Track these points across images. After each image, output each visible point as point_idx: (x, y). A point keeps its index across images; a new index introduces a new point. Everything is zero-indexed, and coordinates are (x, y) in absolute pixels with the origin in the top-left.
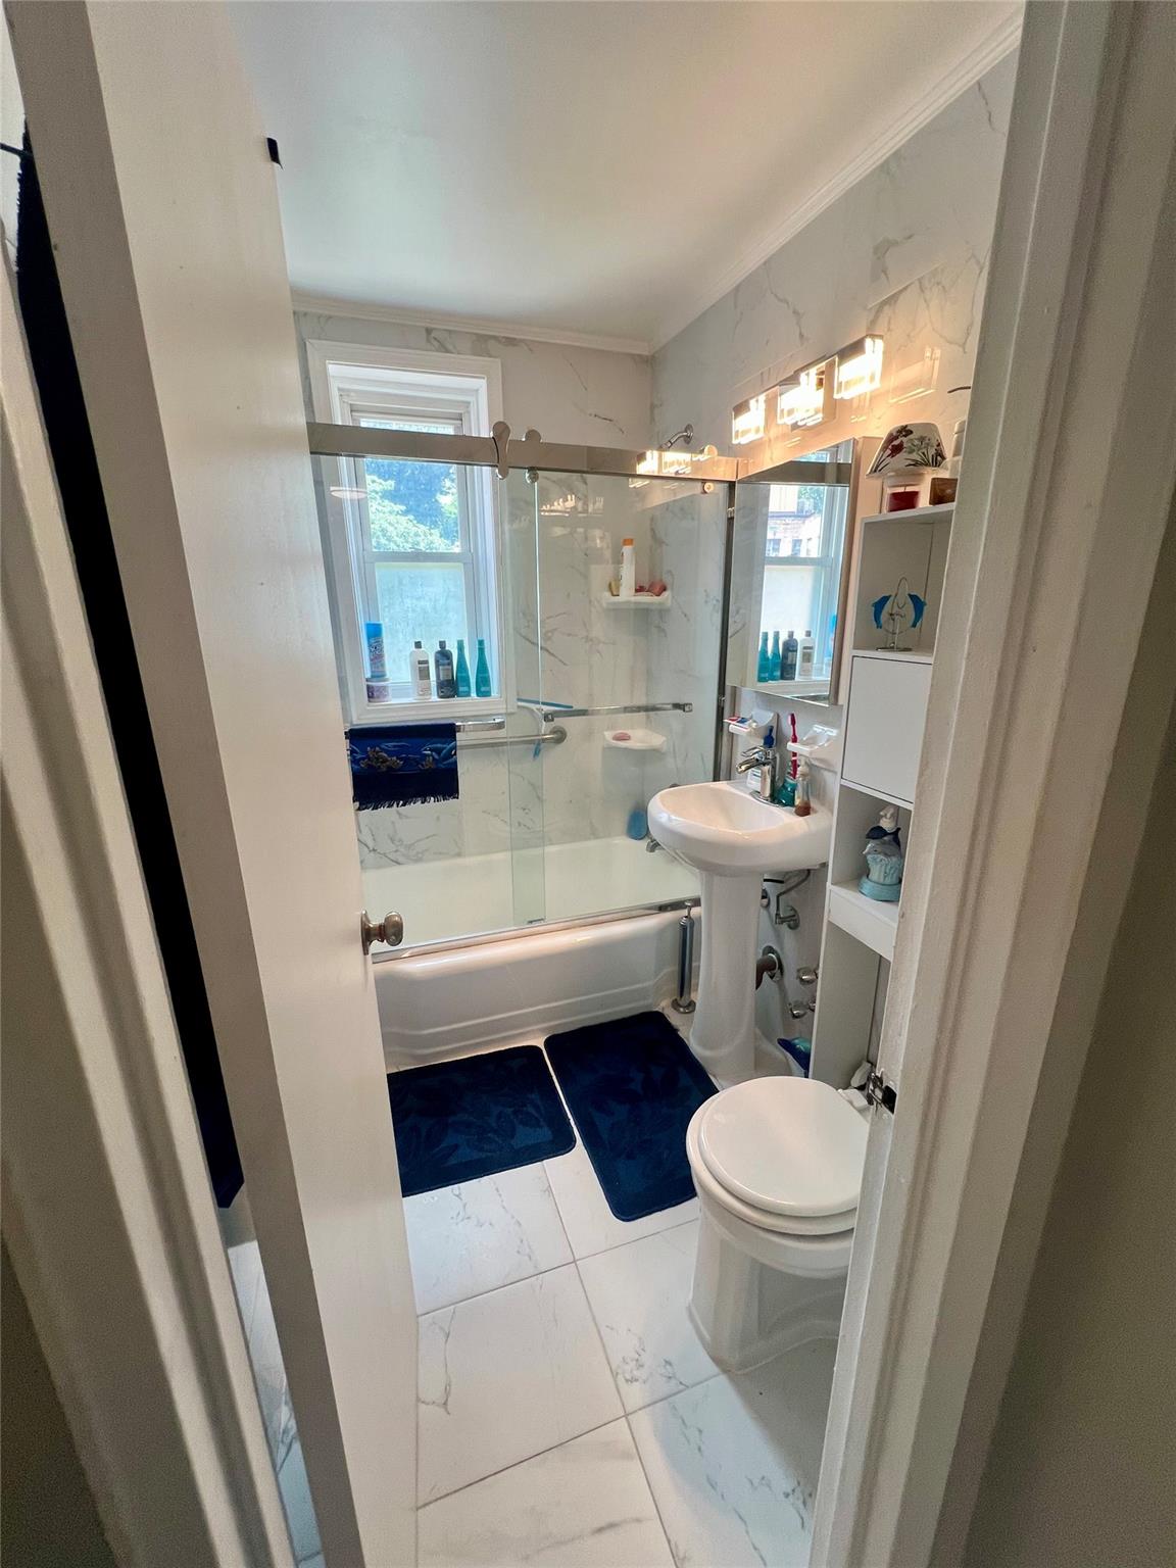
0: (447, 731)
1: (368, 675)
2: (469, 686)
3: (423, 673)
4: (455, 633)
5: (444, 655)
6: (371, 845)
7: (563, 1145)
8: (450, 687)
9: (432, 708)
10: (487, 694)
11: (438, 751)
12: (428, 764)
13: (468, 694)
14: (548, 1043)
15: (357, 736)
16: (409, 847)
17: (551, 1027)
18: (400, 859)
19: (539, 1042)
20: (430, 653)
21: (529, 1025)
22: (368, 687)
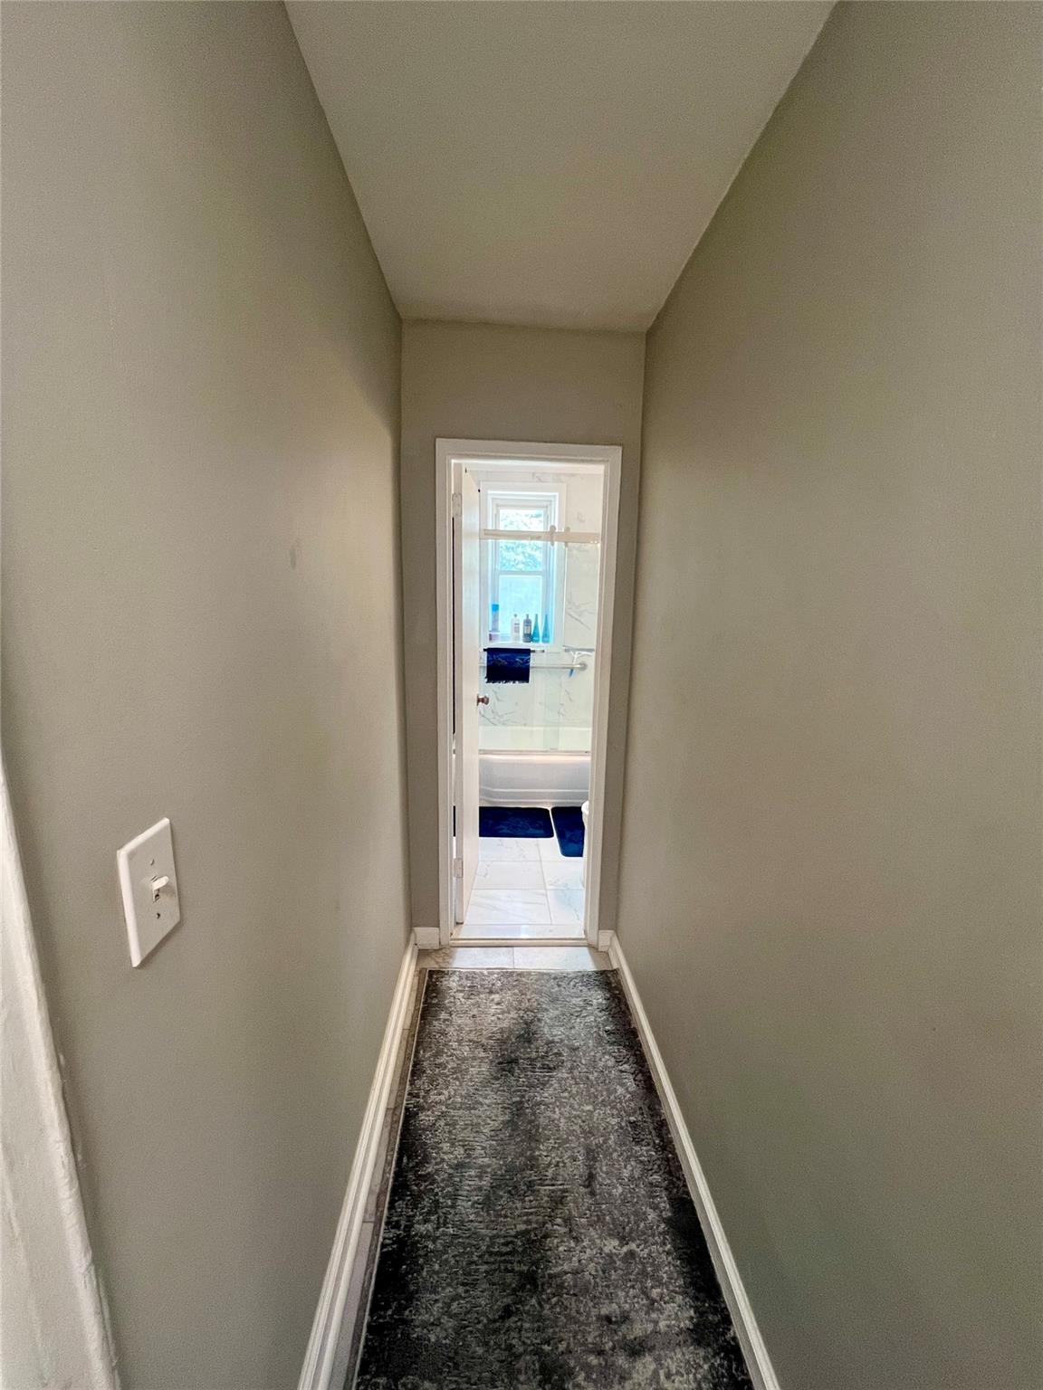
0: (527, 652)
1: (490, 629)
2: (538, 637)
3: (517, 630)
4: (535, 611)
5: (528, 622)
6: (482, 712)
7: (552, 836)
8: (529, 637)
9: (522, 645)
10: (548, 642)
11: (522, 660)
12: (518, 665)
13: (537, 641)
14: (553, 810)
15: (490, 651)
16: (501, 716)
17: (555, 803)
18: (496, 723)
19: (550, 809)
20: (521, 620)
21: (545, 798)
22: (490, 635)
